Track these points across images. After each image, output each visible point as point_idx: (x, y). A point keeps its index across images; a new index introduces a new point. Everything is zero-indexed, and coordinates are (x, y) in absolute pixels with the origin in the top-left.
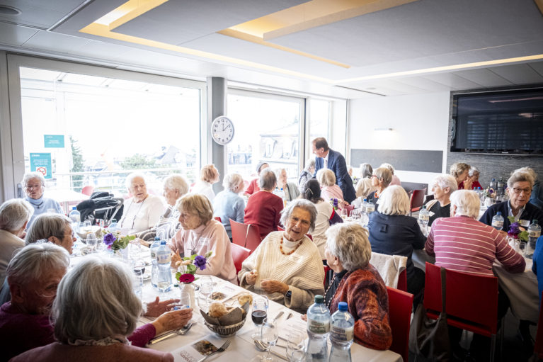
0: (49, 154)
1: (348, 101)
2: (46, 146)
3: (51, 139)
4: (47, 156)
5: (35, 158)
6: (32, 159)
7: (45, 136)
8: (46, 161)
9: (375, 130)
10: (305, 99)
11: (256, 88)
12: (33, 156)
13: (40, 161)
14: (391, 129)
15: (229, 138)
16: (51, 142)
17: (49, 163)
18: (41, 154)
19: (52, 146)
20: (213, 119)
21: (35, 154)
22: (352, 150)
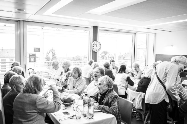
0: (35, 54)
1: (155, 34)
2: (34, 52)
3: (36, 49)
4: (34, 55)
5: (31, 55)
6: (30, 56)
7: (34, 48)
8: (34, 56)
9: (166, 46)
10: (135, 33)
11: (112, 30)
12: (30, 55)
13: (32, 57)
14: (173, 46)
15: (99, 49)
16: (36, 50)
17: (35, 57)
18: (33, 54)
19: (36, 51)
20: (93, 42)
21: (31, 54)
22: (156, 55)
